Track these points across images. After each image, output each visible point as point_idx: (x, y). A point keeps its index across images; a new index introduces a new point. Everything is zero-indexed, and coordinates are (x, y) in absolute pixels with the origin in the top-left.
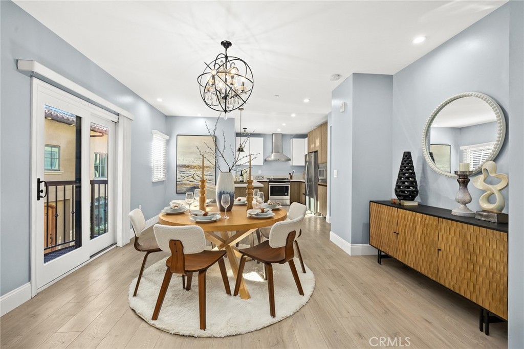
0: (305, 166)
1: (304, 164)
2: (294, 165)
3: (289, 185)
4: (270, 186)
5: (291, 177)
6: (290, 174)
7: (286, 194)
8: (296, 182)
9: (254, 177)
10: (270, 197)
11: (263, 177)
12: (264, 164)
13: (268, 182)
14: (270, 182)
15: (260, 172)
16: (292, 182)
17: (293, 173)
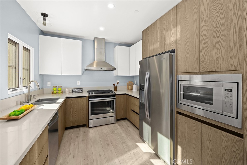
2: (118, 75)
3: (115, 100)
4: (90, 102)
6: (114, 85)
7: (111, 110)
8: (122, 95)
9: (69, 90)
10: (91, 117)
11: (82, 90)
12: (83, 74)
13: (87, 98)
14: (90, 97)
15: (78, 83)
16: (117, 96)
17: (117, 84)
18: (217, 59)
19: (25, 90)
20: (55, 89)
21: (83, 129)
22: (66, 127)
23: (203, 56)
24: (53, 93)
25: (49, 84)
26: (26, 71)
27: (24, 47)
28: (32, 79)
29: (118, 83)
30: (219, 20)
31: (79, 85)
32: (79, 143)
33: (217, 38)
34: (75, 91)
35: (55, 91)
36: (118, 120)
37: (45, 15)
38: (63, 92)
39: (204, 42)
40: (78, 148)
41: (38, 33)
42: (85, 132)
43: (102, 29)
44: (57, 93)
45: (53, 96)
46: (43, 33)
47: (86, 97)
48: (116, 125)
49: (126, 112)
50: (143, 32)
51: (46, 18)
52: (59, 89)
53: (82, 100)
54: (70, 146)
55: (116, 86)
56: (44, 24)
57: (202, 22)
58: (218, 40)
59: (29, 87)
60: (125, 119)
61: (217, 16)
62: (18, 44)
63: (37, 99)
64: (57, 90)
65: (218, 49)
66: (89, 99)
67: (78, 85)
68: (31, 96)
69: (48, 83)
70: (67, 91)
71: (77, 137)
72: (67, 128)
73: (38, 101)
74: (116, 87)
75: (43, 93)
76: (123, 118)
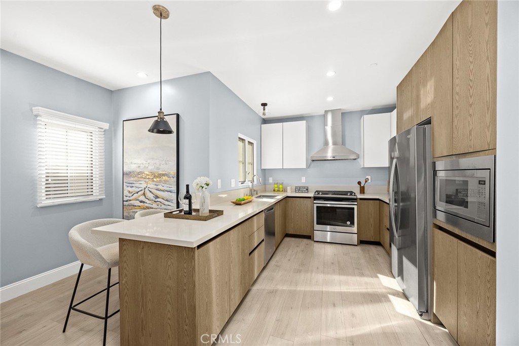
0: (389, 168)
1: (387, 165)
2: (366, 166)
3: (355, 207)
4: (315, 205)
5: (362, 190)
6: (359, 183)
7: (348, 223)
8: (371, 201)
9: (291, 188)
10: (317, 227)
11: (307, 189)
12: (308, 166)
13: (313, 199)
14: (315, 198)
15: (303, 179)
16: (361, 201)
17: (366, 182)
18: (470, 131)
19: (250, 184)
20: (276, 186)
21: (305, 241)
22: (287, 233)
23: (456, 128)
24: (274, 191)
25: (271, 180)
26: (250, 165)
27: (249, 142)
28: (255, 174)
29: (367, 180)
30: (473, 69)
31: (304, 182)
32: (297, 252)
33: (470, 98)
34: (298, 189)
35: (276, 189)
36: (362, 242)
37: (264, 105)
38: (285, 190)
39: (457, 105)
40: (296, 255)
41: (260, 122)
42: (307, 244)
43: (330, 99)
44: (278, 191)
45: (274, 193)
46: (265, 121)
47: (310, 197)
48: (358, 248)
49: (379, 231)
50: (397, 87)
51: (265, 107)
52: (281, 186)
53: (305, 202)
54: (287, 251)
55: (362, 185)
56: (264, 114)
57: (455, 72)
58: (471, 100)
59: (252, 181)
60: (378, 244)
61: (470, 62)
62: (245, 140)
63: (259, 195)
64: (278, 187)
65: (470, 115)
66: (315, 202)
67: (302, 182)
68: (254, 191)
69: (270, 178)
70: (289, 188)
71: (297, 246)
72: (287, 235)
73: (260, 196)
74: (364, 187)
75: (265, 191)
76: (372, 240)
